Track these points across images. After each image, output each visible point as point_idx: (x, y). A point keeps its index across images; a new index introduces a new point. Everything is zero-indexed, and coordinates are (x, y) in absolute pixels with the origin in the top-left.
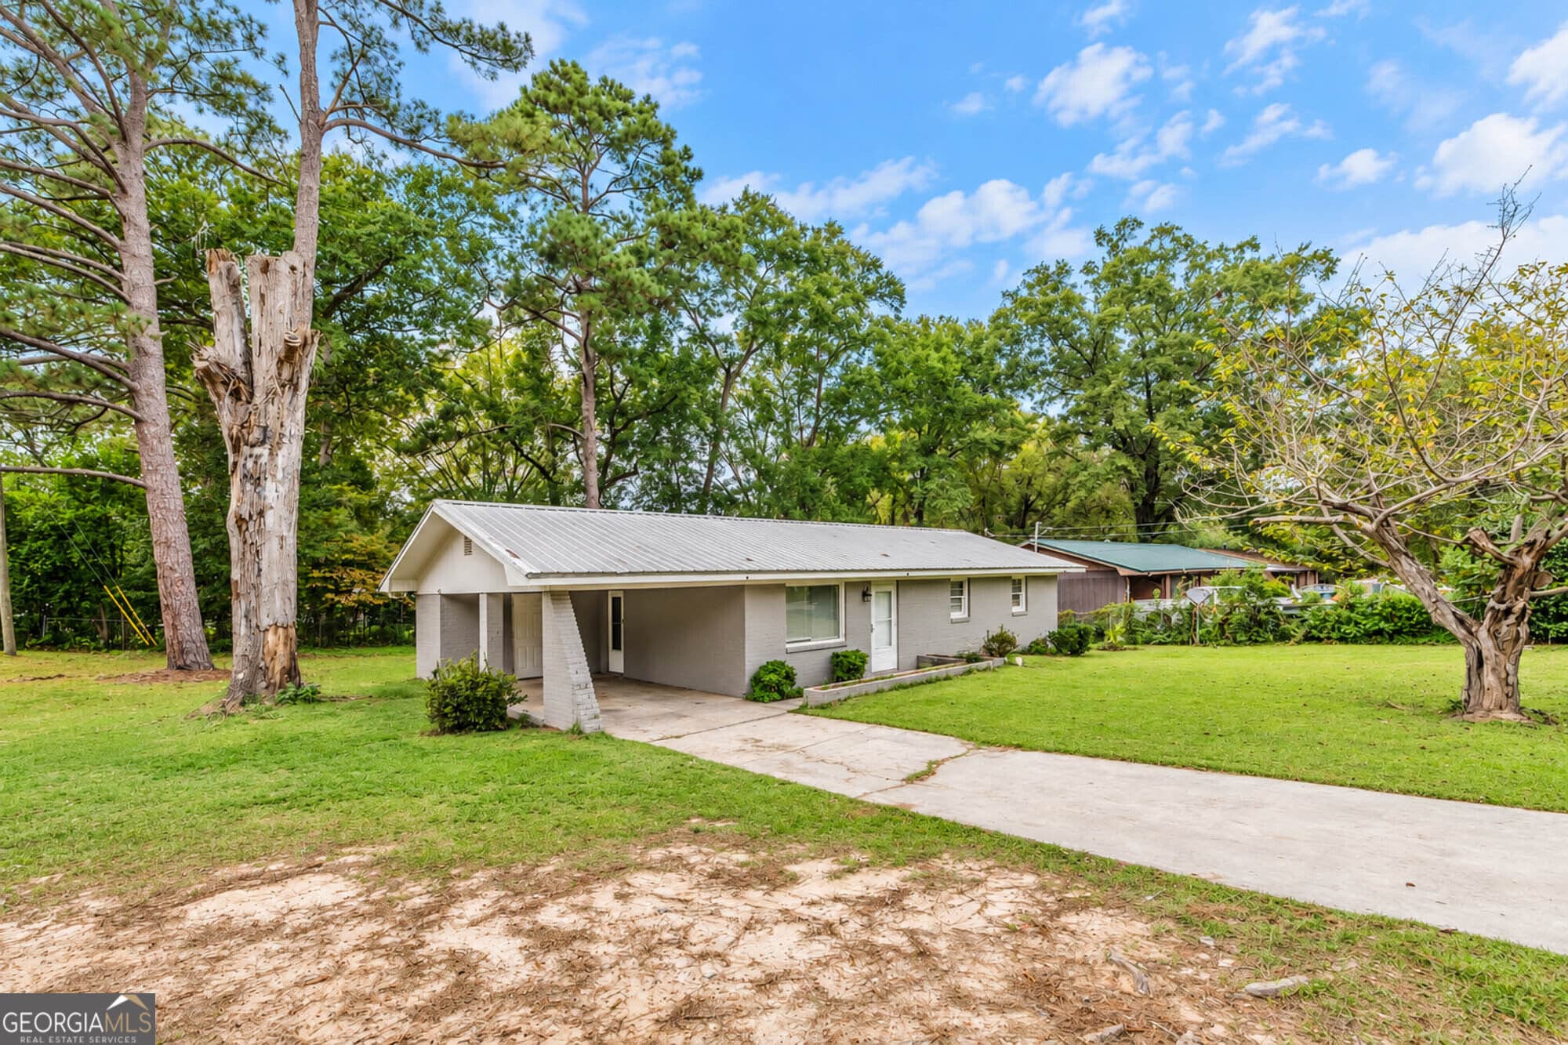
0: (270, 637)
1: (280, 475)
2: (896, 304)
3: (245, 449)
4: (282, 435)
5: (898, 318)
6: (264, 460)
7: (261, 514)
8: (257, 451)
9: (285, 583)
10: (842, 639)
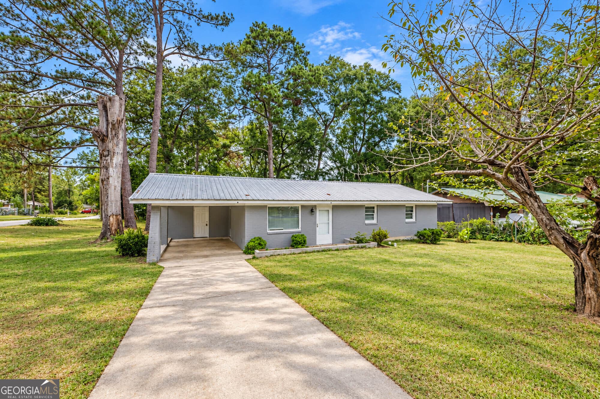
0: (111, 219)
1: (114, 166)
2: (397, 92)
3: (103, 158)
4: (114, 153)
5: (400, 97)
6: (109, 161)
7: (108, 178)
8: (107, 158)
9: (117, 201)
10: (300, 230)
